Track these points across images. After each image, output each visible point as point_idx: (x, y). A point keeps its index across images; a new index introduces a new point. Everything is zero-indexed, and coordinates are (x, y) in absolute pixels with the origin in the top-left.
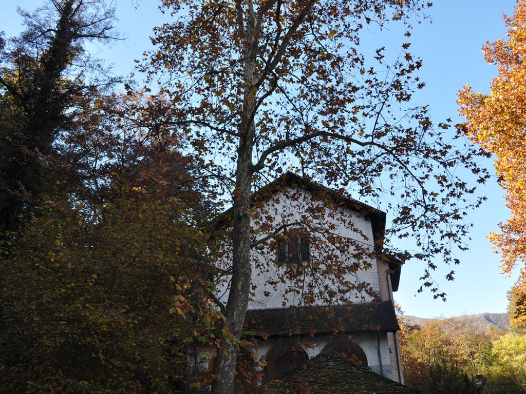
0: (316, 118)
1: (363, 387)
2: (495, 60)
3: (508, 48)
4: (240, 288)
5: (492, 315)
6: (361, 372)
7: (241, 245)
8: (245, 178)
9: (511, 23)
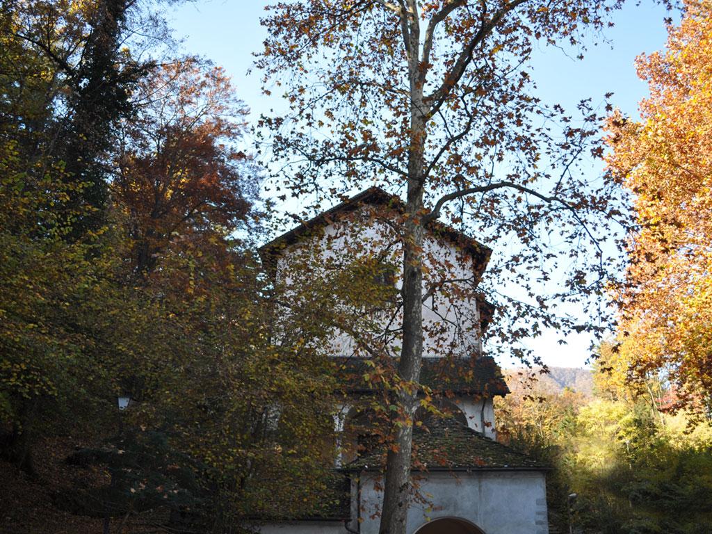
0: (469, 151)
1: (491, 458)
2: (648, 77)
3: (666, 64)
4: (415, 351)
5: (554, 368)
6: (484, 442)
7: (415, 304)
8: (418, 227)
9: (675, 33)
